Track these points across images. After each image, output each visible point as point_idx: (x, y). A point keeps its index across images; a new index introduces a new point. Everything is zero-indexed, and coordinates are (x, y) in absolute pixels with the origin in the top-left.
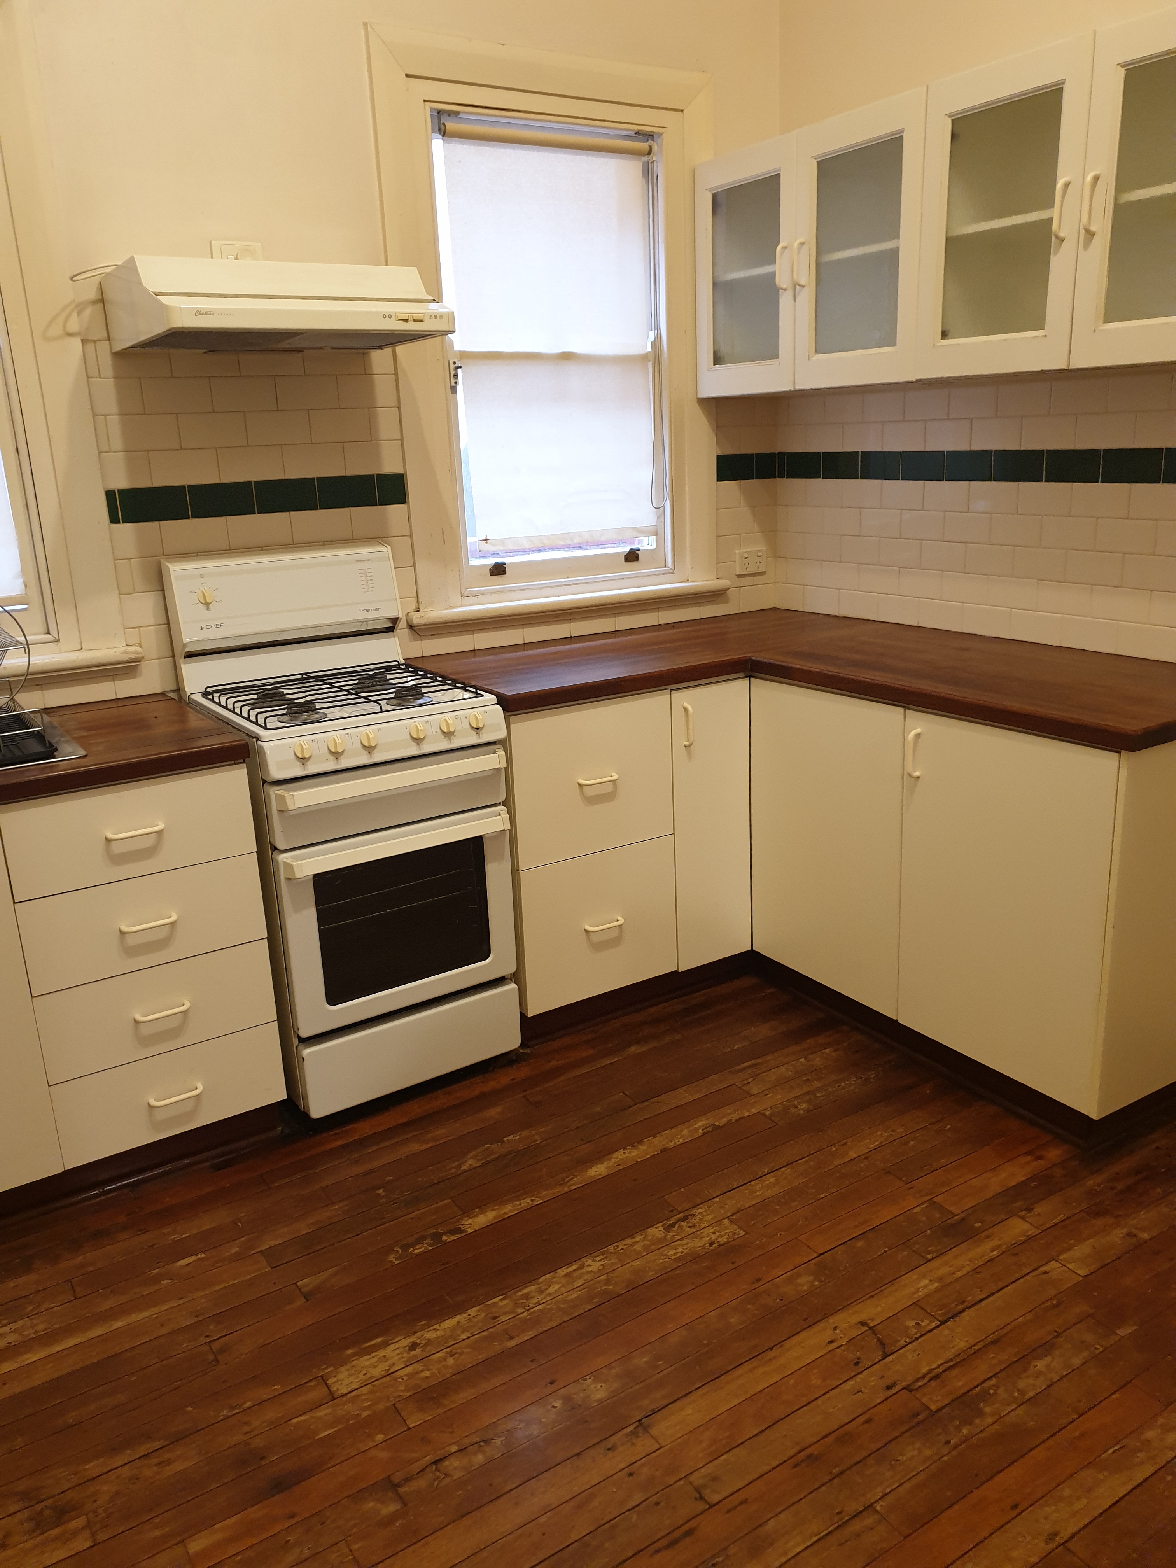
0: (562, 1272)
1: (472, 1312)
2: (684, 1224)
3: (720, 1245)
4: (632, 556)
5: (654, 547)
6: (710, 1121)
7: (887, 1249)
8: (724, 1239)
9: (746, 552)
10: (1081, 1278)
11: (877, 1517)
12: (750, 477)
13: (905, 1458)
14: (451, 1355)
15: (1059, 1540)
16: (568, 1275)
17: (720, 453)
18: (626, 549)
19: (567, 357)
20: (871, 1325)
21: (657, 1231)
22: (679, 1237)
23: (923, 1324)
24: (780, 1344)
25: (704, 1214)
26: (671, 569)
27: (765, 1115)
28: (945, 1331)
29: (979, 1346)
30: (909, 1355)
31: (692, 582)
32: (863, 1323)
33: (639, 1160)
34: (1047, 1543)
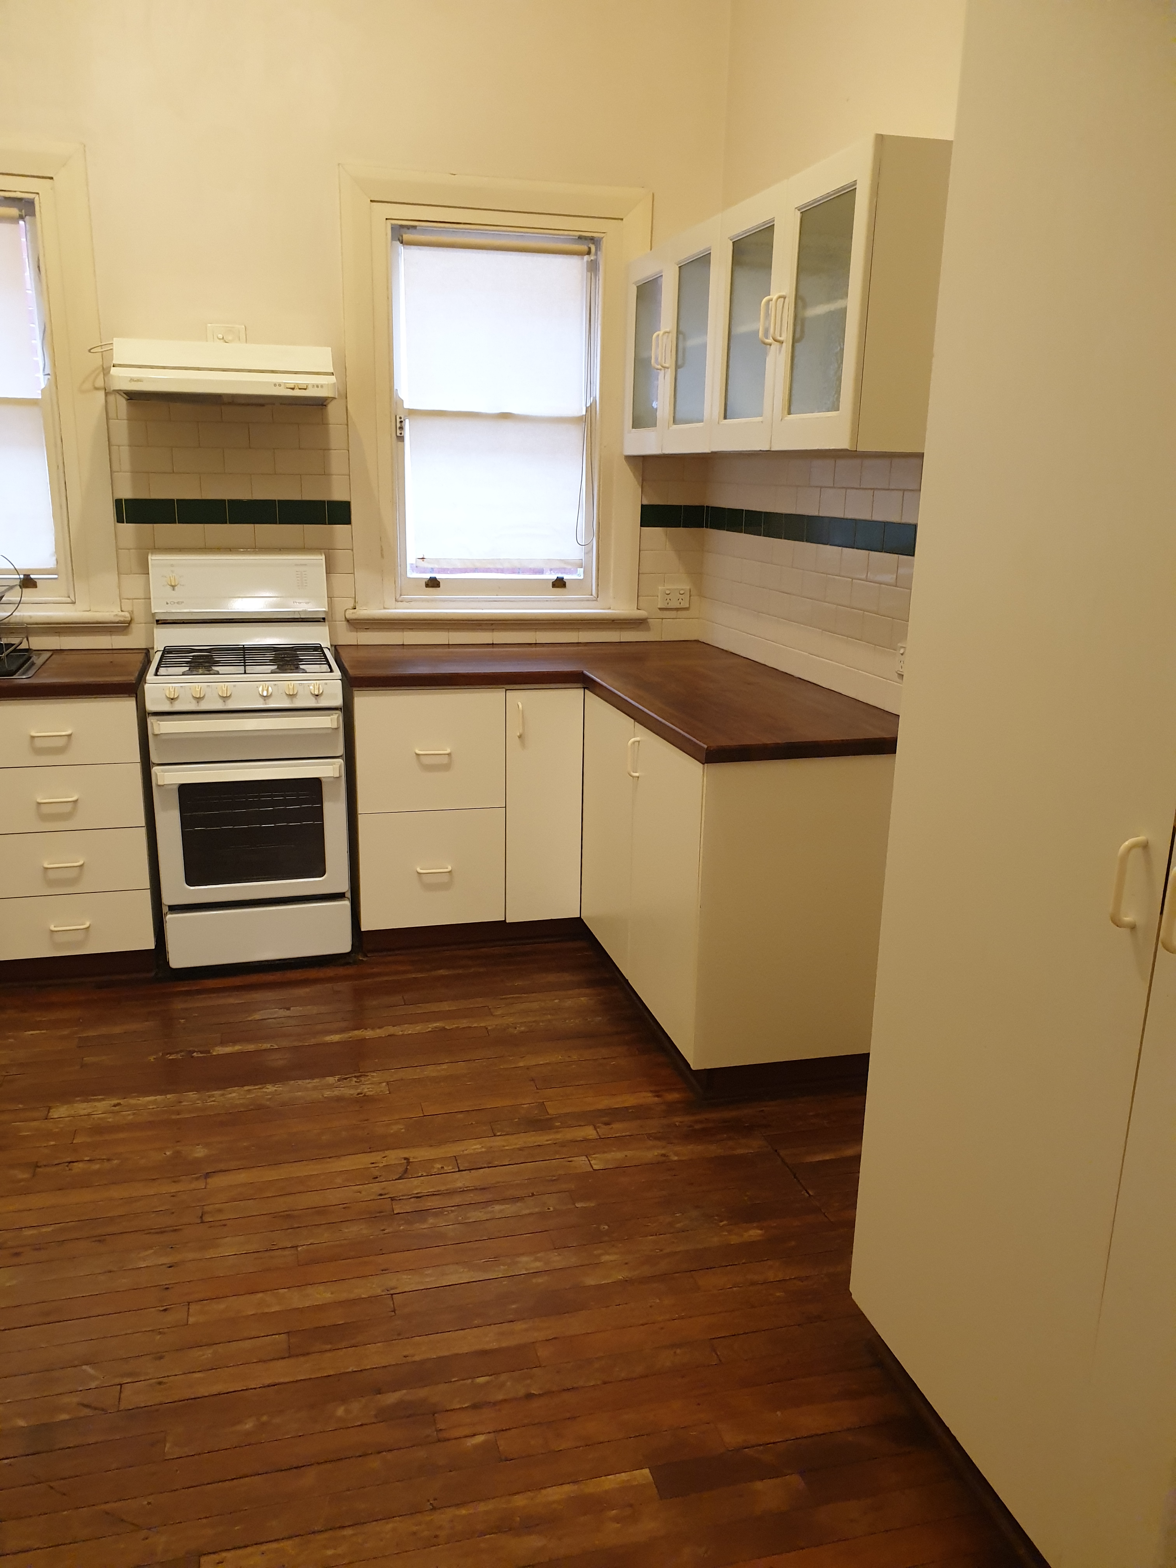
0: (246, 1088)
1: (169, 1096)
2: (355, 1079)
3: (365, 1096)
4: (559, 583)
5: (582, 577)
6: (444, 1025)
7: (474, 1123)
8: (371, 1093)
9: (668, 589)
10: (592, 1170)
11: (296, 1252)
12: (677, 525)
13: (346, 1231)
14: (134, 1114)
15: (392, 1292)
16: (249, 1090)
17: (645, 502)
18: (554, 577)
19: (505, 416)
20: (411, 1161)
21: (331, 1080)
22: (342, 1086)
23: (445, 1168)
24: (338, 1157)
25: (375, 1077)
26: (595, 597)
27: (487, 1028)
28: (457, 1175)
29: (471, 1188)
30: (416, 1182)
31: (613, 610)
32: (405, 1159)
33: (367, 1038)
34: (383, 1291)
